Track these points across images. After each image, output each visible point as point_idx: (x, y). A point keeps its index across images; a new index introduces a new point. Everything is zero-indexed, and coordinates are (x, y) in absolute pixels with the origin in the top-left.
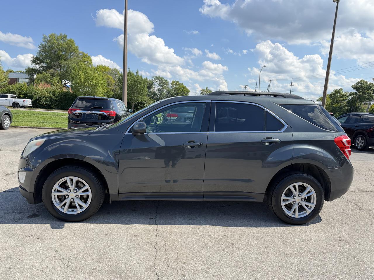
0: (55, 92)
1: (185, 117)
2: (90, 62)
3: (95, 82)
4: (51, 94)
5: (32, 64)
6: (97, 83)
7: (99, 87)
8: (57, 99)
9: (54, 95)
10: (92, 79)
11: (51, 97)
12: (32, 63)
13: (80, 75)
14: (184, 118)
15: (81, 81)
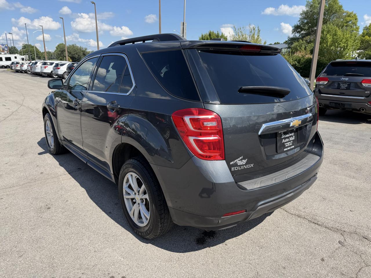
0: (301, 59)
1: (340, 82)
2: (354, 21)
3: (343, 44)
4: (296, 62)
5: (292, 34)
6: (346, 45)
7: (348, 50)
8: (301, 66)
9: (299, 62)
10: (340, 42)
11: (296, 64)
12: (293, 32)
13: (328, 38)
14: (338, 84)
15: (327, 46)
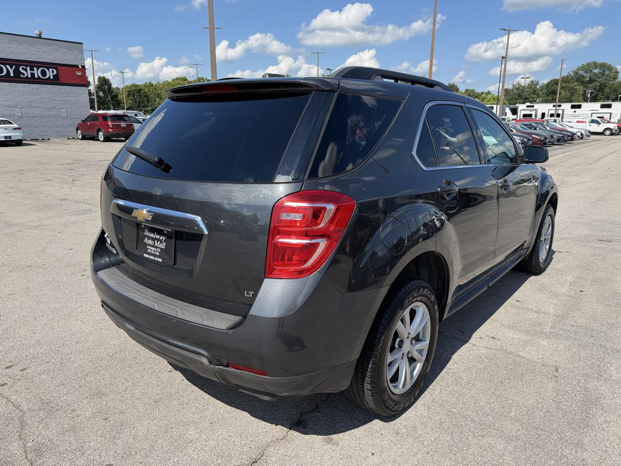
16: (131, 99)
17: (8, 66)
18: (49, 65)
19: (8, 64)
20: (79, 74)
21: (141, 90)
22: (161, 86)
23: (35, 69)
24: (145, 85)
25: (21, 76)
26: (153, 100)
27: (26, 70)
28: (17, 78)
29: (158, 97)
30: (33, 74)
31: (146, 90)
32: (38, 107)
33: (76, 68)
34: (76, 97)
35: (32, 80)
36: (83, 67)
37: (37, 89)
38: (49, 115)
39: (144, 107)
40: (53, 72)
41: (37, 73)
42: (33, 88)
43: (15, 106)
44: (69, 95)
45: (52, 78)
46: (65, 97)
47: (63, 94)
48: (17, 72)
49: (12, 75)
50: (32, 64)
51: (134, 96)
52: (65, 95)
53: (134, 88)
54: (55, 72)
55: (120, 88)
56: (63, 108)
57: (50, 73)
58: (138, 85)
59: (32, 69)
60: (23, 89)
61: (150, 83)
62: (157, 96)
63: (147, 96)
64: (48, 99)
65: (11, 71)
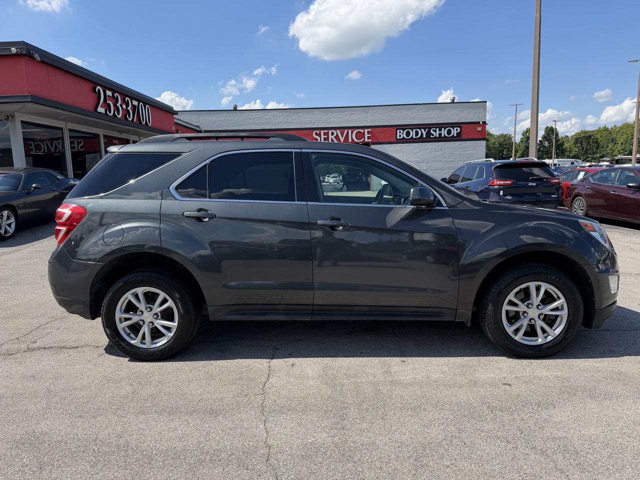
16: (578, 147)
17: (423, 130)
18: (453, 125)
19: (422, 128)
20: (479, 129)
21: (590, 136)
22: (617, 130)
23: (443, 129)
24: (599, 131)
25: (431, 136)
26: (605, 145)
27: (435, 131)
28: (429, 139)
29: (612, 142)
30: (440, 134)
31: (598, 136)
32: (440, 161)
33: (478, 125)
34: (474, 150)
35: (440, 139)
36: (484, 123)
37: (442, 146)
38: (448, 168)
39: (592, 154)
40: (457, 130)
41: (444, 132)
42: (439, 146)
43: (423, 162)
44: (468, 149)
45: (455, 135)
46: (464, 151)
47: (463, 148)
48: (429, 134)
49: (424, 136)
50: (440, 126)
51: (581, 144)
52: (464, 149)
53: (582, 135)
54: (459, 129)
55: (570, 136)
56: (460, 161)
57: (454, 132)
58: (588, 131)
59: (440, 130)
60: (431, 147)
61: (605, 127)
62: (610, 140)
63: (597, 142)
64: (450, 153)
65: (424, 133)
